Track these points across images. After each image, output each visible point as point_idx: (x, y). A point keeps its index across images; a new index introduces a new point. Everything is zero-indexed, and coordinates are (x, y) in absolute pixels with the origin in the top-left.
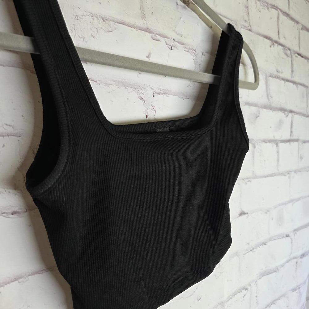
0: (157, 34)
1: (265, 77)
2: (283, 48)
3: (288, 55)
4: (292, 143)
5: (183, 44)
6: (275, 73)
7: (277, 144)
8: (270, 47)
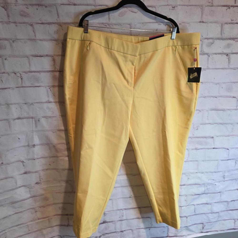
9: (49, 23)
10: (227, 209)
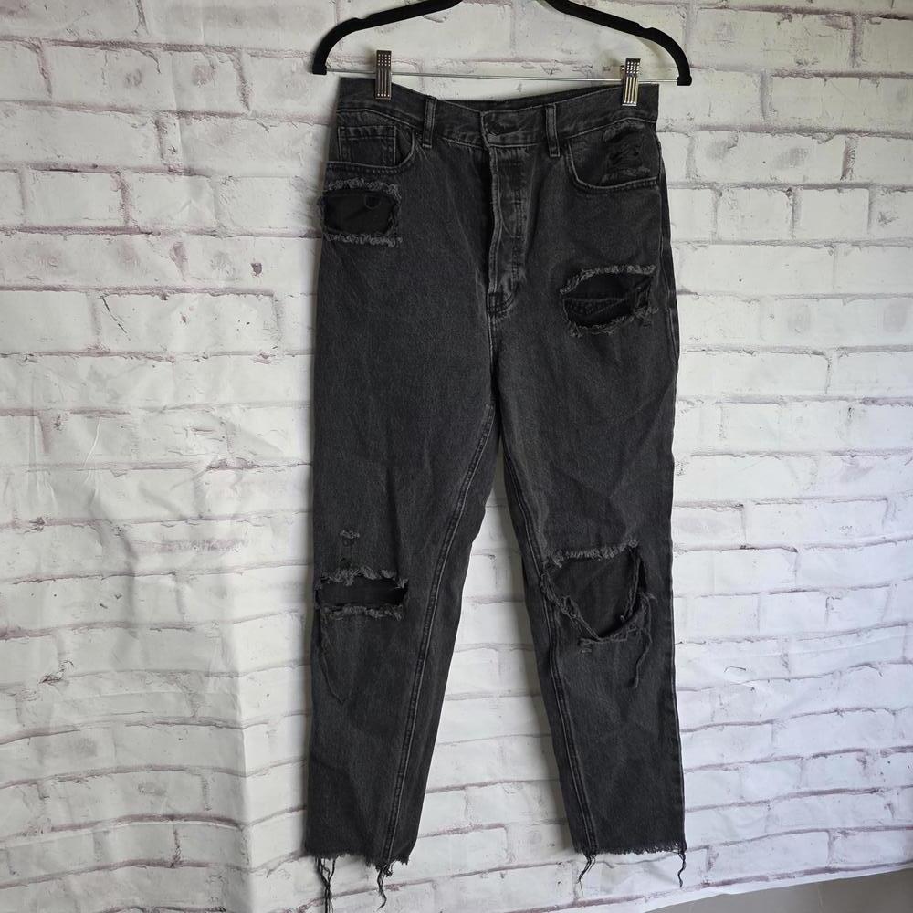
0: (530, 61)
1: (757, 79)
2: (824, 16)
3: (845, 26)
4: (845, 190)
5: (571, 63)
6: (795, 67)
7: (790, 190)
8: (779, 23)
9: (104, 43)
10: (798, 788)
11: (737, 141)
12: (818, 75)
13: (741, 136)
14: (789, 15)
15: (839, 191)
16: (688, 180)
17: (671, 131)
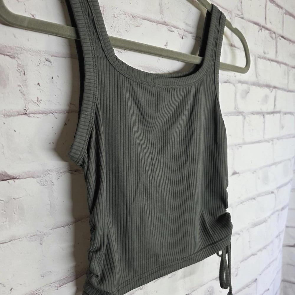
1: (254, 58)
2: (269, 32)
3: (274, 38)
5: (191, 33)
6: (263, 54)
7: (263, 115)
11: (249, 90)
12: (269, 60)
13: (251, 87)
14: (261, 29)
15: (274, 115)
16: (235, 111)
17: (229, 82)
